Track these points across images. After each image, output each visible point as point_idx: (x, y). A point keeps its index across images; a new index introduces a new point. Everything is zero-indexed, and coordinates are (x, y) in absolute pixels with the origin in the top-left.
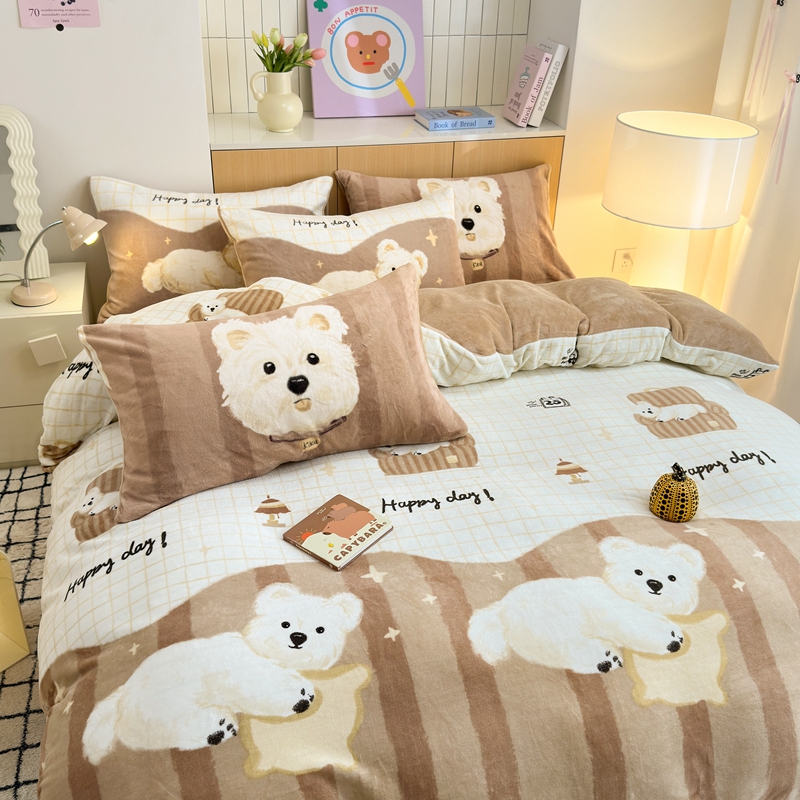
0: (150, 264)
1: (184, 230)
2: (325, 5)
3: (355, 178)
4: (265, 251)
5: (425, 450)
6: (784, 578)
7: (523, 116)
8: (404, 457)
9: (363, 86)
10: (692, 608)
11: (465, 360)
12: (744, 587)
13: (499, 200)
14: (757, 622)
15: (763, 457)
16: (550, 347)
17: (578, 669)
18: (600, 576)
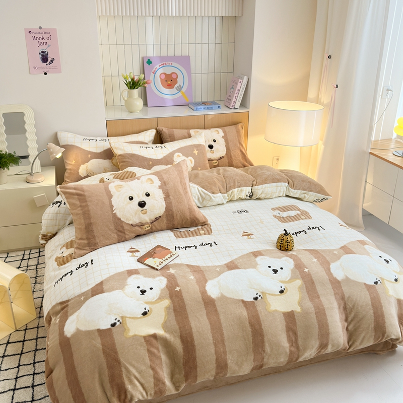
0: (82, 165)
1: (96, 152)
2: (151, 63)
3: (165, 130)
4: (129, 158)
5: (192, 229)
6: (324, 268)
7: (232, 104)
8: (184, 232)
9: (167, 94)
10: (288, 279)
11: (207, 196)
12: (308, 271)
13: (223, 137)
14: (313, 283)
15: (320, 228)
16: (241, 191)
17: (246, 299)
18: (255, 268)
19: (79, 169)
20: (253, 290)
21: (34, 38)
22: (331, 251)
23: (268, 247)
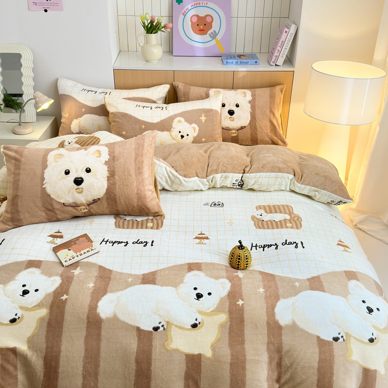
0: (75, 120)
1: (91, 106)
2: (182, 1)
3: (181, 86)
4: (120, 118)
5: (139, 219)
6: (267, 303)
8: (129, 221)
9: (198, 41)
10: (211, 310)
12: (242, 304)
13: (250, 102)
14: (242, 321)
15: (300, 245)
16: (226, 177)
17: (143, 327)
18: (176, 287)
19: (71, 123)
20: (157, 316)
22: (291, 281)
23: (216, 260)
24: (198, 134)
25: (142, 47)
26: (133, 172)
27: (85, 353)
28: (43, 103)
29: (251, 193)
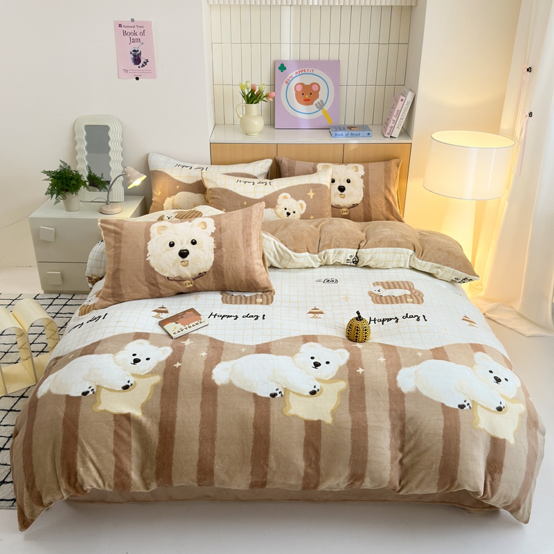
0: (168, 198)
1: (186, 182)
2: (285, 69)
3: (285, 162)
4: (219, 195)
5: (248, 295)
6: (389, 372)
7: (388, 131)
8: (236, 296)
9: (303, 112)
10: (330, 377)
11: (286, 254)
12: (362, 372)
13: (362, 177)
14: (362, 388)
15: (422, 318)
16: (339, 253)
17: (259, 394)
18: (292, 357)
19: (163, 202)
20: (274, 383)
21: (125, 33)
22: (413, 352)
23: (332, 333)
24: (306, 211)
25: (241, 119)
26: (241, 244)
27: (201, 419)
28: (135, 179)
29: (367, 271)
